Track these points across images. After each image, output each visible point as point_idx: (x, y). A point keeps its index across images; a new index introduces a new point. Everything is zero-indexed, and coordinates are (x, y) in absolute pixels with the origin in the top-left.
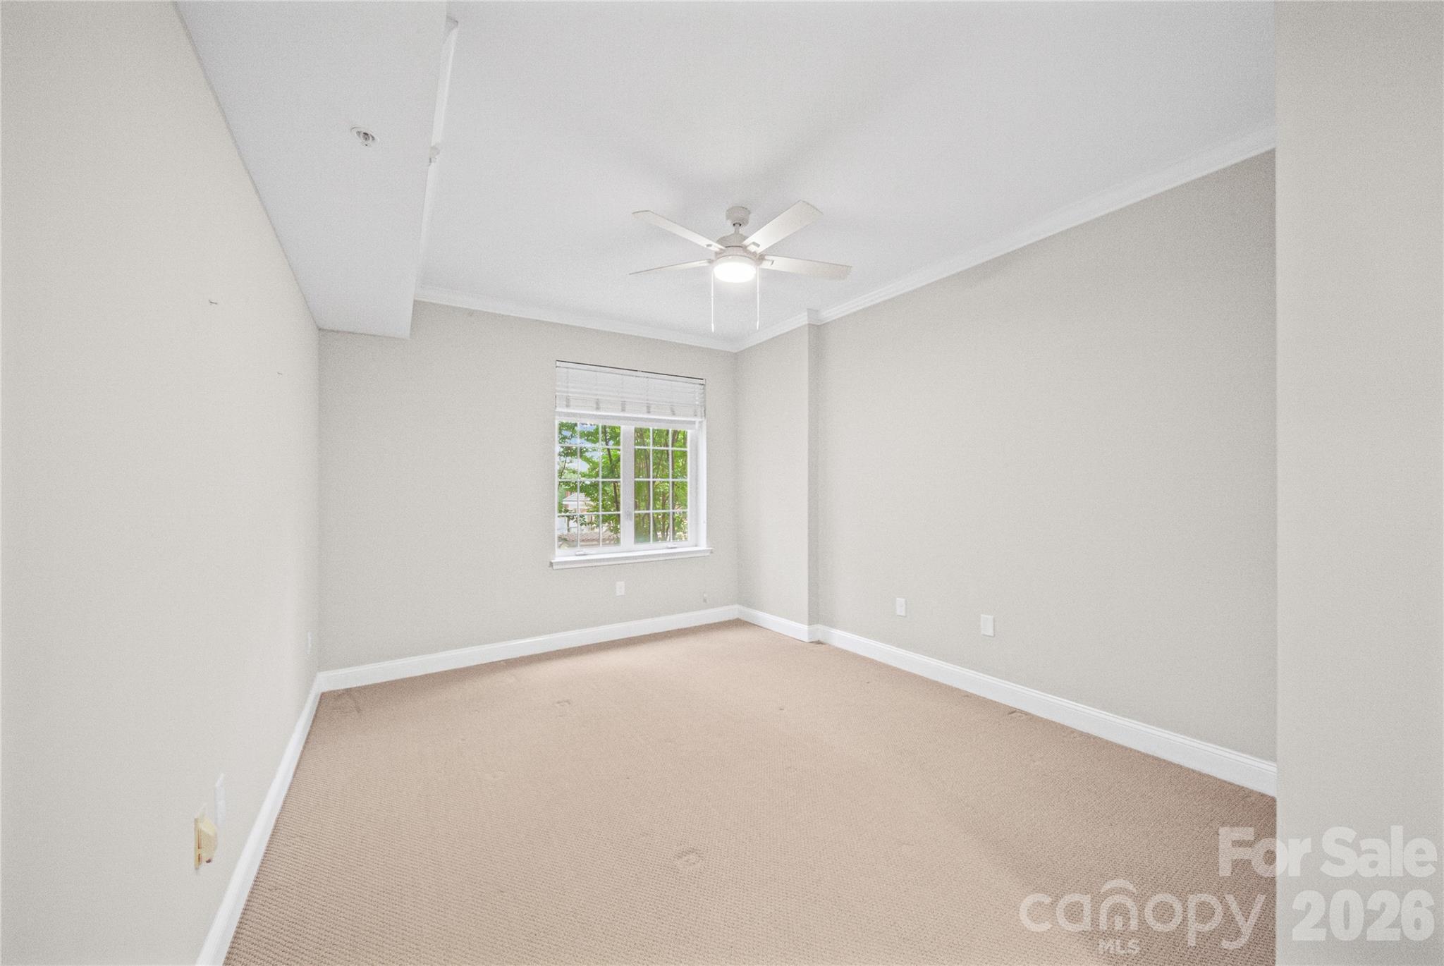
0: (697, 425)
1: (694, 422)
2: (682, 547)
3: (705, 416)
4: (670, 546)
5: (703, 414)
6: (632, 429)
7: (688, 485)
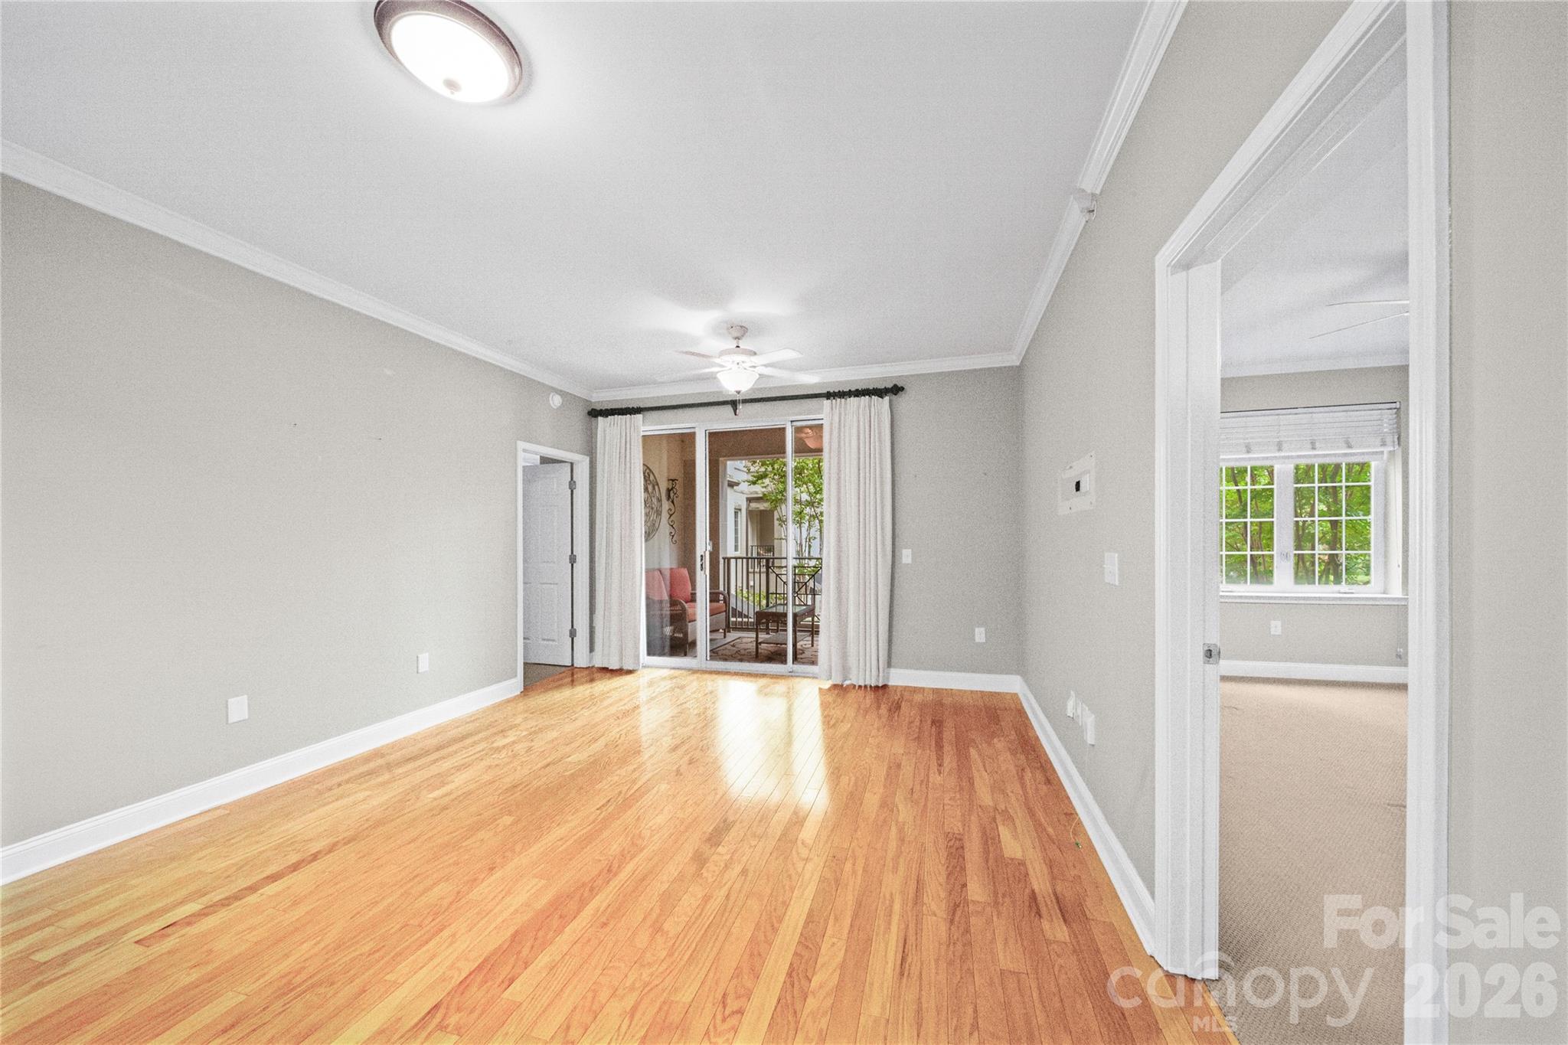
0: (1385, 456)
1: (1382, 452)
2: (1360, 592)
3: (1399, 444)
4: (1342, 591)
5: (1396, 443)
6: (1292, 466)
7: (1372, 525)
